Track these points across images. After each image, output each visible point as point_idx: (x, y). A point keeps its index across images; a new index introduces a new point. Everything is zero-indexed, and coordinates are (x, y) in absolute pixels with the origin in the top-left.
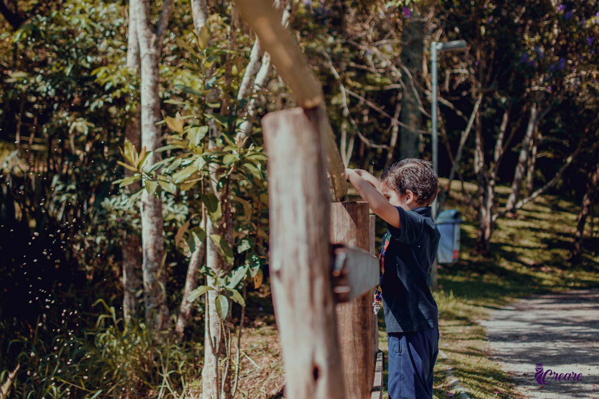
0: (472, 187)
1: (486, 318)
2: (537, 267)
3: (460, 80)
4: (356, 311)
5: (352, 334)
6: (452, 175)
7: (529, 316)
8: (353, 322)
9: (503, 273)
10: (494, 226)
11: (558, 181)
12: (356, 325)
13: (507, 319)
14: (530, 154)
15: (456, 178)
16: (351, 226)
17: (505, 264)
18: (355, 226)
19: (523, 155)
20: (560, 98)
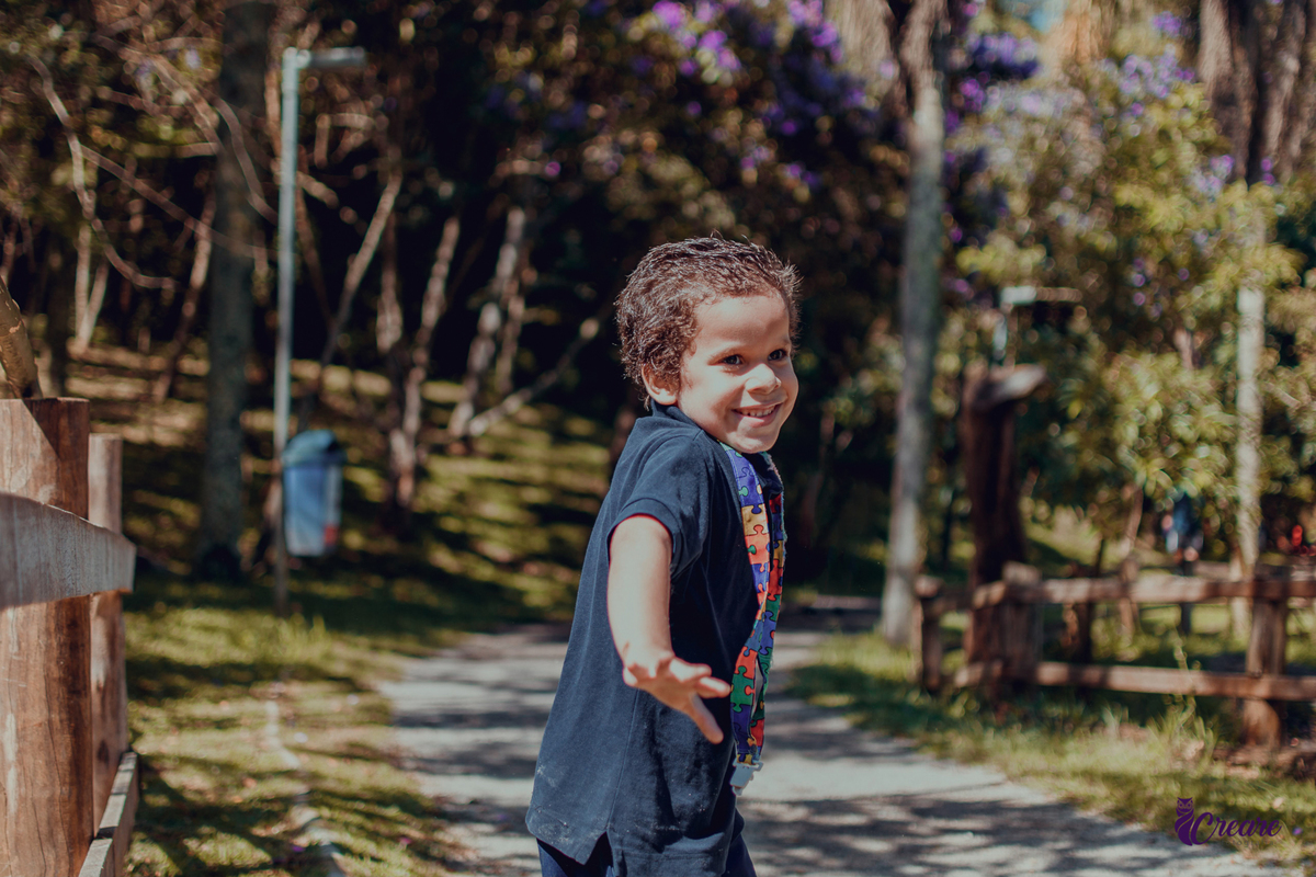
0: (374, 384)
1: (396, 676)
2: (514, 566)
3: (352, 141)
4: (55, 653)
5: (43, 706)
6: (328, 355)
7: (490, 672)
8: (47, 677)
9: (439, 578)
10: (421, 474)
11: (565, 373)
12: (54, 685)
13: (444, 678)
14: (505, 316)
15: (338, 360)
16: (44, 454)
17: (444, 559)
18: (53, 456)
19: (490, 319)
20: (573, 191)
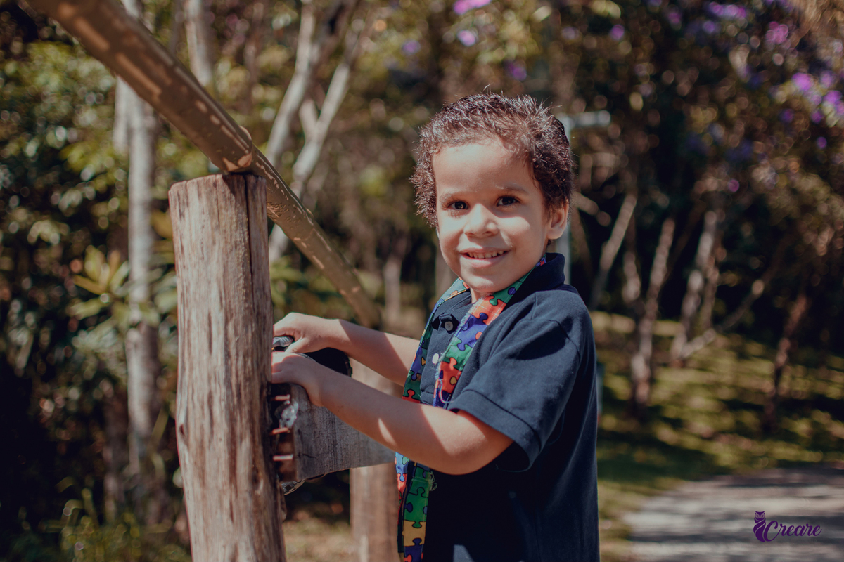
0: (622, 325)
1: (637, 510)
2: (711, 438)
3: (604, 174)
7: (692, 507)
9: (664, 447)
10: (652, 381)
11: (744, 314)
13: (662, 511)
14: (706, 281)
15: (601, 308)
17: (666, 434)
19: (696, 281)
20: (745, 201)
